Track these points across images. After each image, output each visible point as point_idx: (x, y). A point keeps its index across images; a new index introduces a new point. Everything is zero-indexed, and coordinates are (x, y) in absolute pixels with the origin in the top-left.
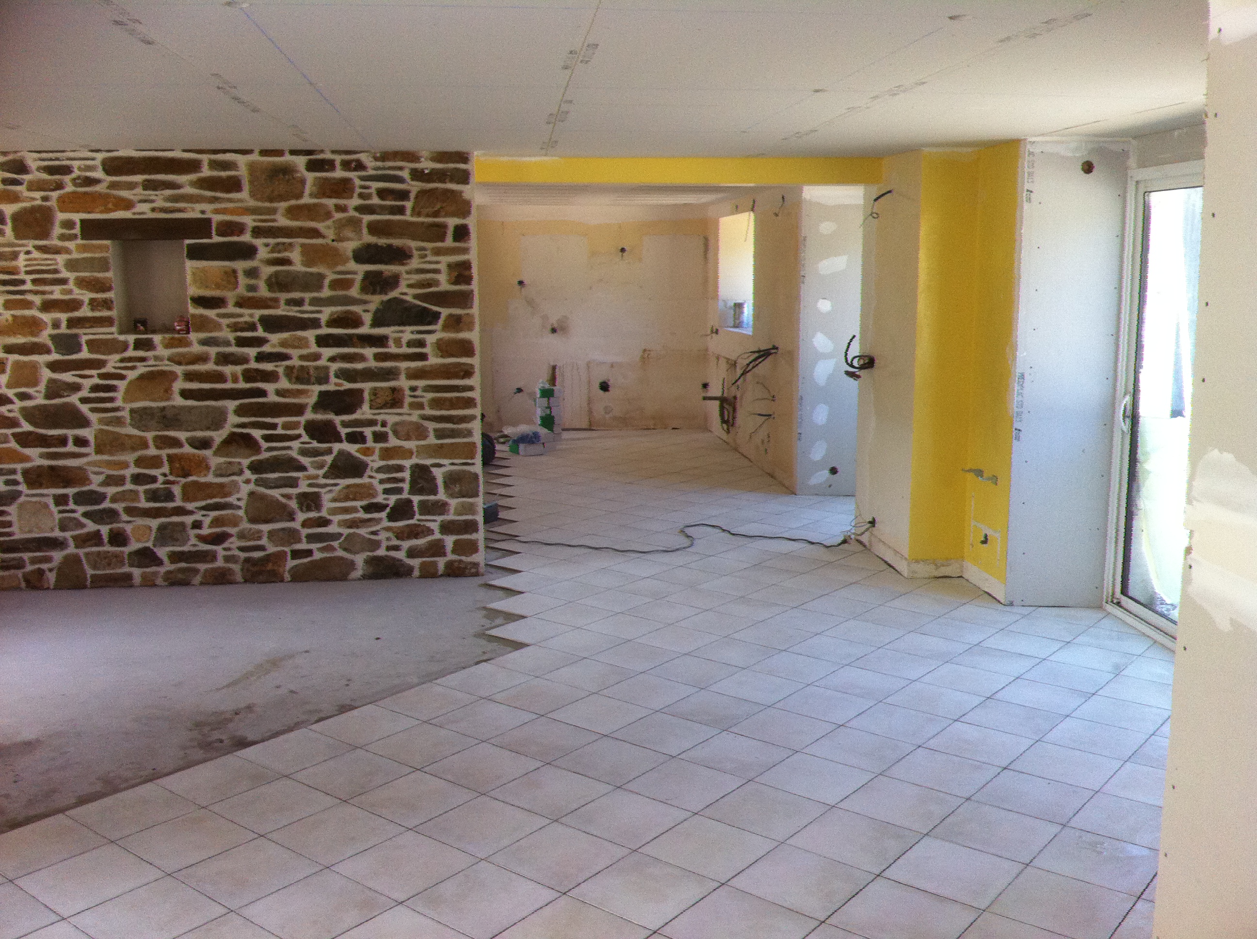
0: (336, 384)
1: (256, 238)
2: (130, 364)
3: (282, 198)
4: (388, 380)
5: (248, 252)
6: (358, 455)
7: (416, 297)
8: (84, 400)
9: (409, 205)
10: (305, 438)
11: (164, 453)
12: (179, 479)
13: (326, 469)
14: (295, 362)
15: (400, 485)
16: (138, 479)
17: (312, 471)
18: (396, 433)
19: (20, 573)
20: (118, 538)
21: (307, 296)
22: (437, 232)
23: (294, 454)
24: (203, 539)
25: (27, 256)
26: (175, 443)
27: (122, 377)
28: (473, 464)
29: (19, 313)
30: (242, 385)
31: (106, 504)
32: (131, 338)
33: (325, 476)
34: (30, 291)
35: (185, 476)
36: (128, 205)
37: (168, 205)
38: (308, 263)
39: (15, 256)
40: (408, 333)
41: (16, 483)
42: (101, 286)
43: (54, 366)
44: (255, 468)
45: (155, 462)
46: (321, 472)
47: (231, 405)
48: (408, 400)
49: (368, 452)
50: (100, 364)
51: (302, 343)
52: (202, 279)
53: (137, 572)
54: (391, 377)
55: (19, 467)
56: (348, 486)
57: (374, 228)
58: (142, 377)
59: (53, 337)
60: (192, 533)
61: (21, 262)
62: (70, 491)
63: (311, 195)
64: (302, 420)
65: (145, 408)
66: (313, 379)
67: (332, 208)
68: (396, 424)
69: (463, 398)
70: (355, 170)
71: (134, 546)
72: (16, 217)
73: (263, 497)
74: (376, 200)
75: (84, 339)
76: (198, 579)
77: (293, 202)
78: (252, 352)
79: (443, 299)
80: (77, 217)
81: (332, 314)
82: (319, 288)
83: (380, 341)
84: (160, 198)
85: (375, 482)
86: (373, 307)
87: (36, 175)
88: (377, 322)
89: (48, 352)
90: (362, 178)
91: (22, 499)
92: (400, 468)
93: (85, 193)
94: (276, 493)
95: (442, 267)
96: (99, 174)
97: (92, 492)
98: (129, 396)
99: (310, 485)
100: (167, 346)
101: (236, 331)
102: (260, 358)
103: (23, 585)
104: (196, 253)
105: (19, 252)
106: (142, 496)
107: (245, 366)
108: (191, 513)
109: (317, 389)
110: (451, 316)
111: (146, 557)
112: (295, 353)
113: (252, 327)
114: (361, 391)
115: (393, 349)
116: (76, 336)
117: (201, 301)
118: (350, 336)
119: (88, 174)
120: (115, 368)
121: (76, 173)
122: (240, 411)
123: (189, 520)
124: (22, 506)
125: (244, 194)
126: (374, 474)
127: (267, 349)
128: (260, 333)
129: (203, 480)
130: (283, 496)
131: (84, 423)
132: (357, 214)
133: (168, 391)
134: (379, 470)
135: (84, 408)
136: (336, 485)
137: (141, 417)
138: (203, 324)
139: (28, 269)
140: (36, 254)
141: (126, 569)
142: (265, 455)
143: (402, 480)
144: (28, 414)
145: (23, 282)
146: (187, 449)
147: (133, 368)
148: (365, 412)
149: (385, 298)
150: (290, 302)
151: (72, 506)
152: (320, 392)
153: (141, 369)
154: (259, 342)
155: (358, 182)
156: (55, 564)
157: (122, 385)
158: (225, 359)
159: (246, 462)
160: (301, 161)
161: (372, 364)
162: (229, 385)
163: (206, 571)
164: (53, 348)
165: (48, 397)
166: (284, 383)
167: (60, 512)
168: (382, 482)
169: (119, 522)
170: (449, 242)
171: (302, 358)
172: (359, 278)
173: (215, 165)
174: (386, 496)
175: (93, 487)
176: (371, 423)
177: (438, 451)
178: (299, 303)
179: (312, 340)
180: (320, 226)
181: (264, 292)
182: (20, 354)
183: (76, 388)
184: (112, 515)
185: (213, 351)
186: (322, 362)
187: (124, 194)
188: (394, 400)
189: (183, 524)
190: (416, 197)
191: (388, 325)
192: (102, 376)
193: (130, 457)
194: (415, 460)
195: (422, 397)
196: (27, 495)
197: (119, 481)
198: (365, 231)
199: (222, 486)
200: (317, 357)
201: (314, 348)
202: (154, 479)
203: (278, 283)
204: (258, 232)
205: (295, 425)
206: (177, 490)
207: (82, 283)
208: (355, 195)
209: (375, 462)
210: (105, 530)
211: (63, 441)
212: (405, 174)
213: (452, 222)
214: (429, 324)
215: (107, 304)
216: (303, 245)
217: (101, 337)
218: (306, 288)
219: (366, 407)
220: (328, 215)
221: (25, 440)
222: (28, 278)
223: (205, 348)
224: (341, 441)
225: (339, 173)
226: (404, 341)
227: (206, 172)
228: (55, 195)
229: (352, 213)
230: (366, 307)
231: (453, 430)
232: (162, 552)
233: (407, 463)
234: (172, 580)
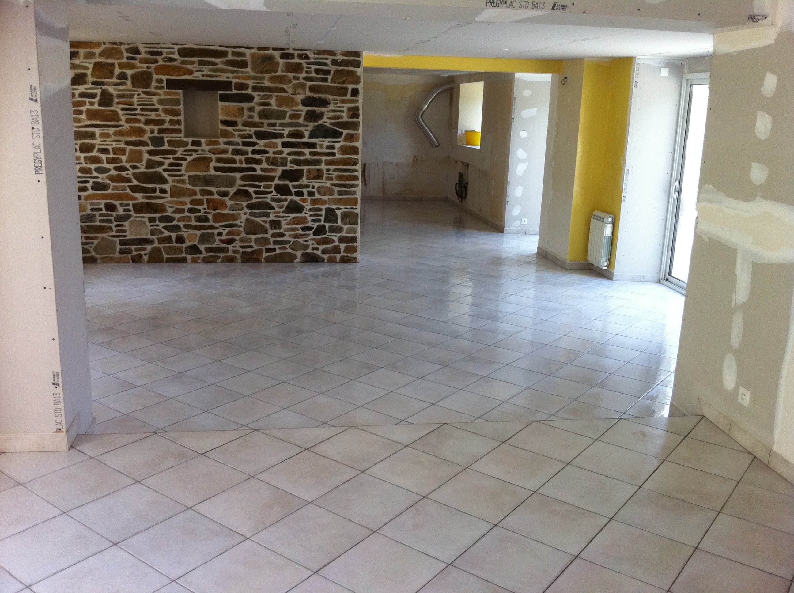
0: (291, 167)
1: (254, 92)
2: (189, 153)
3: (268, 72)
4: (316, 165)
5: (250, 99)
6: (300, 202)
7: (331, 124)
8: (165, 170)
9: (330, 77)
10: (274, 193)
11: (205, 198)
12: (211, 211)
13: (284, 208)
14: (271, 155)
15: (320, 218)
16: (191, 210)
17: (277, 210)
18: (319, 192)
19: (129, 256)
20: (180, 240)
21: (278, 122)
22: (343, 92)
23: (268, 200)
24: (222, 241)
25: (138, 97)
26: (211, 193)
27: (185, 159)
28: (356, 208)
29: (133, 125)
30: (244, 165)
31: (175, 223)
32: (190, 140)
33: (283, 212)
34: (139, 114)
35: (215, 210)
36: (191, 72)
37: (211, 73)
38: (279, 105)
39: (132, 96)
40: (326, 142)
41: (129, 210)
42: (176, 113)
43: (150, 153)
44: (249, 207)
45: (200, 202)
46: (282, 210)
47: (238, 175)
48: (325, 176)
49: (305, 201)
50: (174, 152)
51: (275, 145)
52: (226, 111)
53: (189, 257)
54: (317, 164)
55: (131, 202)
56: (294, 218)
57: (312, 89)
58: (194, 160)
59: (151, 138)
60: (217, 238)
61: (135, 99)
62: (157, 216)
63: (282, 71)
64: (273, 184)
65: (196, 175)
66: (279, 164)
67: (292, 78)
68: (319, 188)
69: (353, 175)
70: (305, 59)
71: (188, 244)
72: (133, 77)
73: (253, 222)
74: (314, 75)
75: (166, 139)
76: (219, 261)
77: (273, 74)
78: (250, 149)
79: (345, 125)
80: (164, 78)
81: (290, 131)
82: (284, 118)
83: (313, 146)
84: (206, 70)
85: (307, 216)
86: (310, 128)
87: (143, 56)
88: (311, 137)
89: (148, 145)
90: (308, 63)
91: (132, 219)
92: (320, 210)
93: (169, 66)
94: (259, 220)
95: (345, 109)
96: (176, 56)
97: (168, 216)
98: (188, 169)
99: (276, 217)
100: (208, 145)
101: (242, 138)
102: (254, 152)
103: (131, 261)
104: (224, 98)
105: (135, 94)
106: (193, 219)
107: (246, 156)
108: (217, 228)
109: (280, 169)
110: (348, 134)
111: (194, 249)
112: (271, 150)
113: (250, 136)
114: (303, 170)
115: (318, 150)
116: (162, 138)
117: (226, 123)
118: (298, 143)
119: (171, 56)
120: (182, 154)
121: (164, 55)
122: (243, 178)
123: (216, 232)
124: (132, 222)
125: (249, 69)
126: (307, 212)
127: (257, 148)
128: (254, 139)
129: (223, 212)
130: (263, 221)
131: (165, 182)
132: (304, 82)
133: (208, 167)
134: (310, 210)
135: (165, 174)
136: (289, 217)
137: (193, 180)
138: (225, 134)
139: (139, 103)
140: (143, 96)
141: (184, 255)
142: (254, 201)
143: (321, 215)
144: (136, 176)
145: (136, 109)
146: (216, 196)
147: (191, 155)
148: (304, 181)
149: (316, 124)
150: (270, 125)
151: (157, 223)
152: (283, 170)
153: (195, 156)
154: (254, 144)
155: (305, 65)
156: (148, 251)
157: (184, 163)
158: (237, 152)
159: (245, 204)
160: (277, 54)
161: (308, 157)
162: (238, 165)
163: (224, 257)
164: (150, 144)
165: (147, 167)
166: (264, 165)
167: (151, 226)
168: (311, 216)
169: (181, 232)
170: (349, 97)
171: (274, 153)
172: (303, 114)
173: (234, 54)
174: (313, 223)
175: (169, 214)
176: (307, 186)
177: (339, 201)
178: (274, 125)
179: (280, 145)
180: (285, 86)
181: (256, 119)
182: (133, 146)
183: (162, 164)
184: (177, 228)
185: (231, 148)
186: (284, 155)
187: (190, 67)
188: (319, 175)
189: (213, 234)
190: (334, 74)
191: (317, 138)
192: (175, 159)
193: (188, 199)
194: (327, 206)
195: (333, 174)
196: (135, 217)
197: (182, 211)
198: (308, 90)
199: (233, 215)
200: (281, 152)
201: (280, 148)
202: (199, 211)
203: (264, 115)
204: (255, 89)
205: (270, 187)
206: (210, 216)
207: (166, 111)
208: (304, 72)
209: (308, 206)
210: (173, 235)
211: (154, 190)
212: (328, 62)
213: (350, 87)
214: (338, 138)
215: (178, 122)
216: (277, 96)
217: (176, 139)
218: (278, 118)
219: (304, 178)
220: (290, 81)
221: (134, 189)
222: (139, 107)
223: (227, 146)
224: (292, 195)
225: (296, 60)
226: (325, 146)
227: (230, 57)
228: (153, 66)
229: (302, 81)
230: (307, 128)
231: (347, 191)
232: (202, 247)
233: (324, 207)
234: (206, 261)
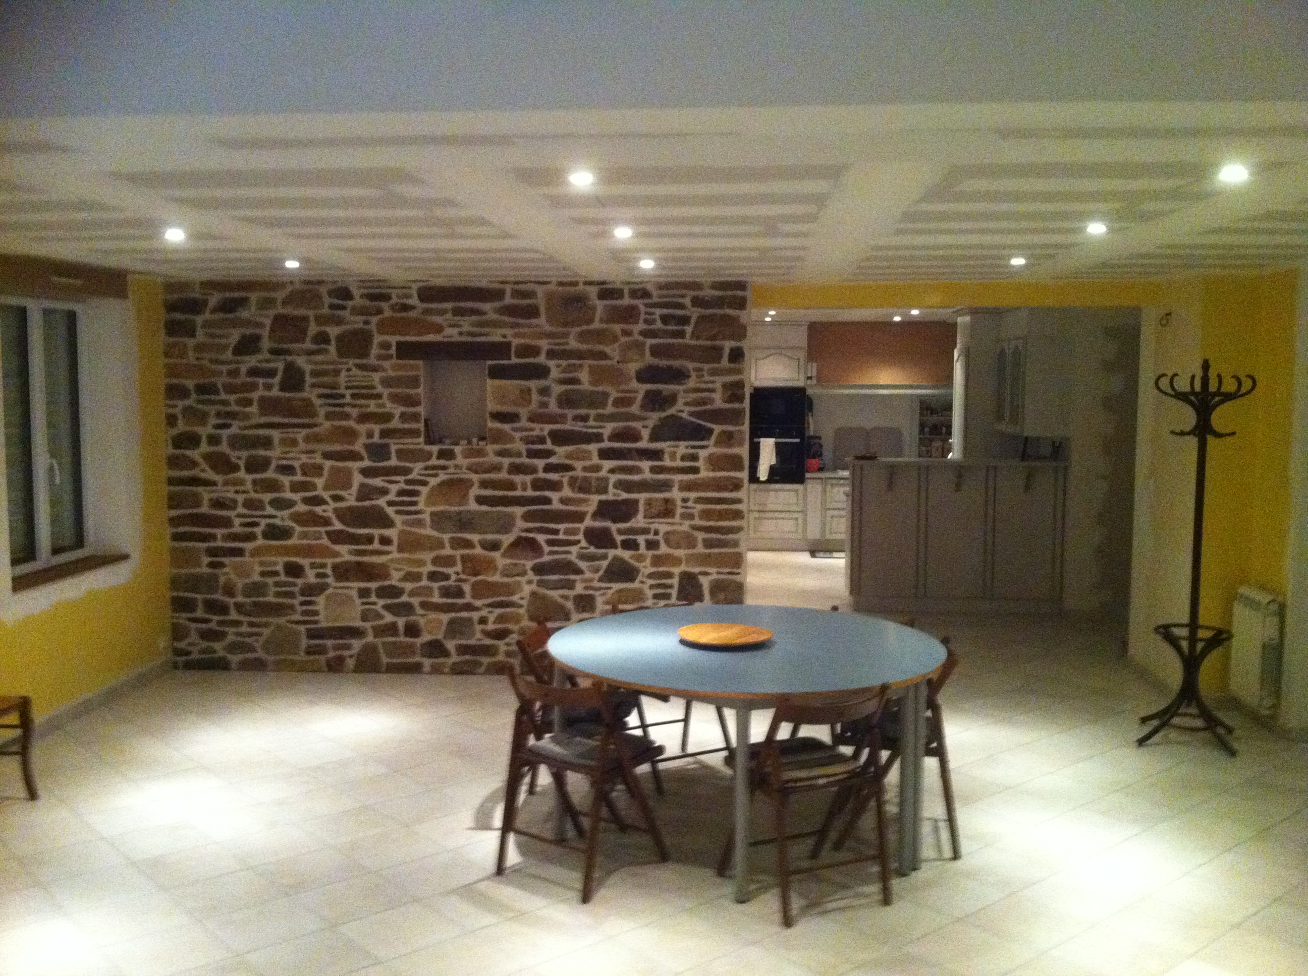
0: (615, 495)
1: (550, 359)
2: (431, 472)
3: (572, 324)
4: (661, 491)
5: (541, 372)
6: (632, 561)
7: (692, 414)
8: (390, 504)
9: (689, 329)
10: (584, 543)
11: (459, 553)
12: (469, 577)
13: (601, 573)
14: (579, 473)
15: (669, 591)
16: (433, 576)
17: (588, 575)
18: (667, 542)
19: (322, 659)
20: (412, 630)
21: (593, 412)
22: (714, 354)
23: (573, 558)
24: (488, 634)
25: (348, 373)
26: (469, 544)
27: (424, 483)
28: (738, 574)
29: (337, 423)
30: (530, 493)
31: (404, 598)
32: (435, 449)
33: (600, 580)
34: (348, 404)
35: (475, 575)
36: (439, 329)
37: (475, 329)
38: (594, 383)
39: (337, 373)
40: (683, 448)
41: (324, 575)
42: (411, 401)
43: (366, 472)
44: (539, 569)
45: (449, 561)
46: (597, 576)
47: (518, 511)
48: (679, 511)
49: (640, 558)
50: (406, 471)
51: (587, 456)
52: (500, 396)
53: (427, 663)
54: (663, 489)
55: (329, 561)
56: (620, 591)
57: (656, 351)
58: (442, 484)
59: (367, 447)
60: (478, 628)
61: (342, 378)
62: (373, 585)
63: (601, 321)
64: (582, 526)
65: (442, 512)
66: (593, 489)
67: (619, 332)
68: (667, 533)
69: (731, 510)
70: (642, 297)
71: (426, 637)
72: (340, 338)
73: (544, 597)
74: (659, 325)
75: (393, 448)
76: (483, 669)
77: (585, 327)
78: (540, 463)
79: (717, 416)
80: (393, 339)
81: (614, 429)
82: (603, 405)
83: (656, 455)
84: (467, 324)
85: (646, 587)
86: (651, 423)
87: (358, 302)
88: (654, 438)
89: (362, 459)
90: (646, 305)
91: (330, 591)
92: (669, 575)
93: (402, 318)
94: (555, 594)
95: (718, 386)
96: (414, 301)
97: (393, 587)
98: (430, 501)
99: (586, 588)
100: (466, 456)
101: (527, 443)
102: (548, 468)
103: (326, 669)
104: (496, 373)
105: (342, 369)
106: (436, 593)
107: (534, 476)
108: (477, 609)
109: (595, 499)
110: (724, 432)
111: (436, 649)
112: (579, 465)
113: (542, 440)
114: (636, 502)
115: (667, 462)
116: (387, 446)
117: (498, 416)
118: (630, 450)
119: (405, 301)
120: (421, 475)
121: (394, 300)
122: (527, 517)
123: (475, 616)
124: (328, 598)
125: (542, 320)
126: (644, 579)
127: (553, 460)
128: (549, 445)
129: (490, 579)
130: (563, 597)
131: (389, 524)
132: (641, 338)
133: (465, 496)
134: (651, 576)
135: (390, 511)
136: (610, 588)
137: (439, 520)
138: (498, 437)
139: (349, 384)
140: (355, 371)
141: (417, 659)
142: (546, 558)
143: (671, 587)
144: (341, 515)
145: (343, 396)
146: (478, 551)
147: (436, 475)
148: (639, 521)
149: (664, 414)
150: (576, 418)
151: (373, 599)
152: (600, 502)
153: (443, 476)
154: (549, 454)
155: (642, 308)
156: (354, 651)
157: (424, 490)
158: (516, 469)
159: (529, 564)
160: (593, 291)
161: (647, 475)
162: (518, 493)
163: (489, 663)
164: (366, 456)
165: (359, 499)
166: (567, 492)
167: (363, 604)
168: (651, 587)
169: (415, 614)
170: (725, 363)
171: (585, 469)
172: (640, 396)
173: (517, 294)
174: (656, 601)
175: (394, 582)
176: (645, 531)
177: (704, 560)
178: (584, 418)
179: (595, 454)
180: (608, 350)
181: (553, 407)
182: (337, 460)
183: (384, 492)
184: (407, 608)
185: (506, 461)
186: (603, 473)
187: (438, 319)
188: (667, 510)
189: (470, 620)
190: (697, 323)
191: (665, 440)
192: (408, 482)
193: (428, 556)
194: (683, 568)
195: (693, 508)
196: (335, 588)
197: (416, 577)
198: (647, 352)
199: (507, 585)
200: (597, 468)
201: (596, 460)
202: (446, 577)
203: (567, 401)
204: (551, 354)
205: (574, 532)
206: (467, 588)
207: (395, 398)
208: (641, 321)
209: (646, 568)
210: (401, 622)
211: (370, 540)
212: (687, 301)
213: (728, 345)
214: (702, 439)
215: (415, 417)
216: (590, 366)
217: (411, 447)
218: (592, 405)
219: (640, 516)
220: (615, 339)
221: (337, 537)
222: (348, 393)
223: (499, 459)
224: (616, 547)
225: (626, 301)
226: (679, 456)
227: (508, 300)
228: (375, 320)
229: (637, 337)
230: (646, 423)
231: (719, 540)
232: (450, 645)
233: (676, 571)
234: (458, 670)
